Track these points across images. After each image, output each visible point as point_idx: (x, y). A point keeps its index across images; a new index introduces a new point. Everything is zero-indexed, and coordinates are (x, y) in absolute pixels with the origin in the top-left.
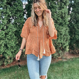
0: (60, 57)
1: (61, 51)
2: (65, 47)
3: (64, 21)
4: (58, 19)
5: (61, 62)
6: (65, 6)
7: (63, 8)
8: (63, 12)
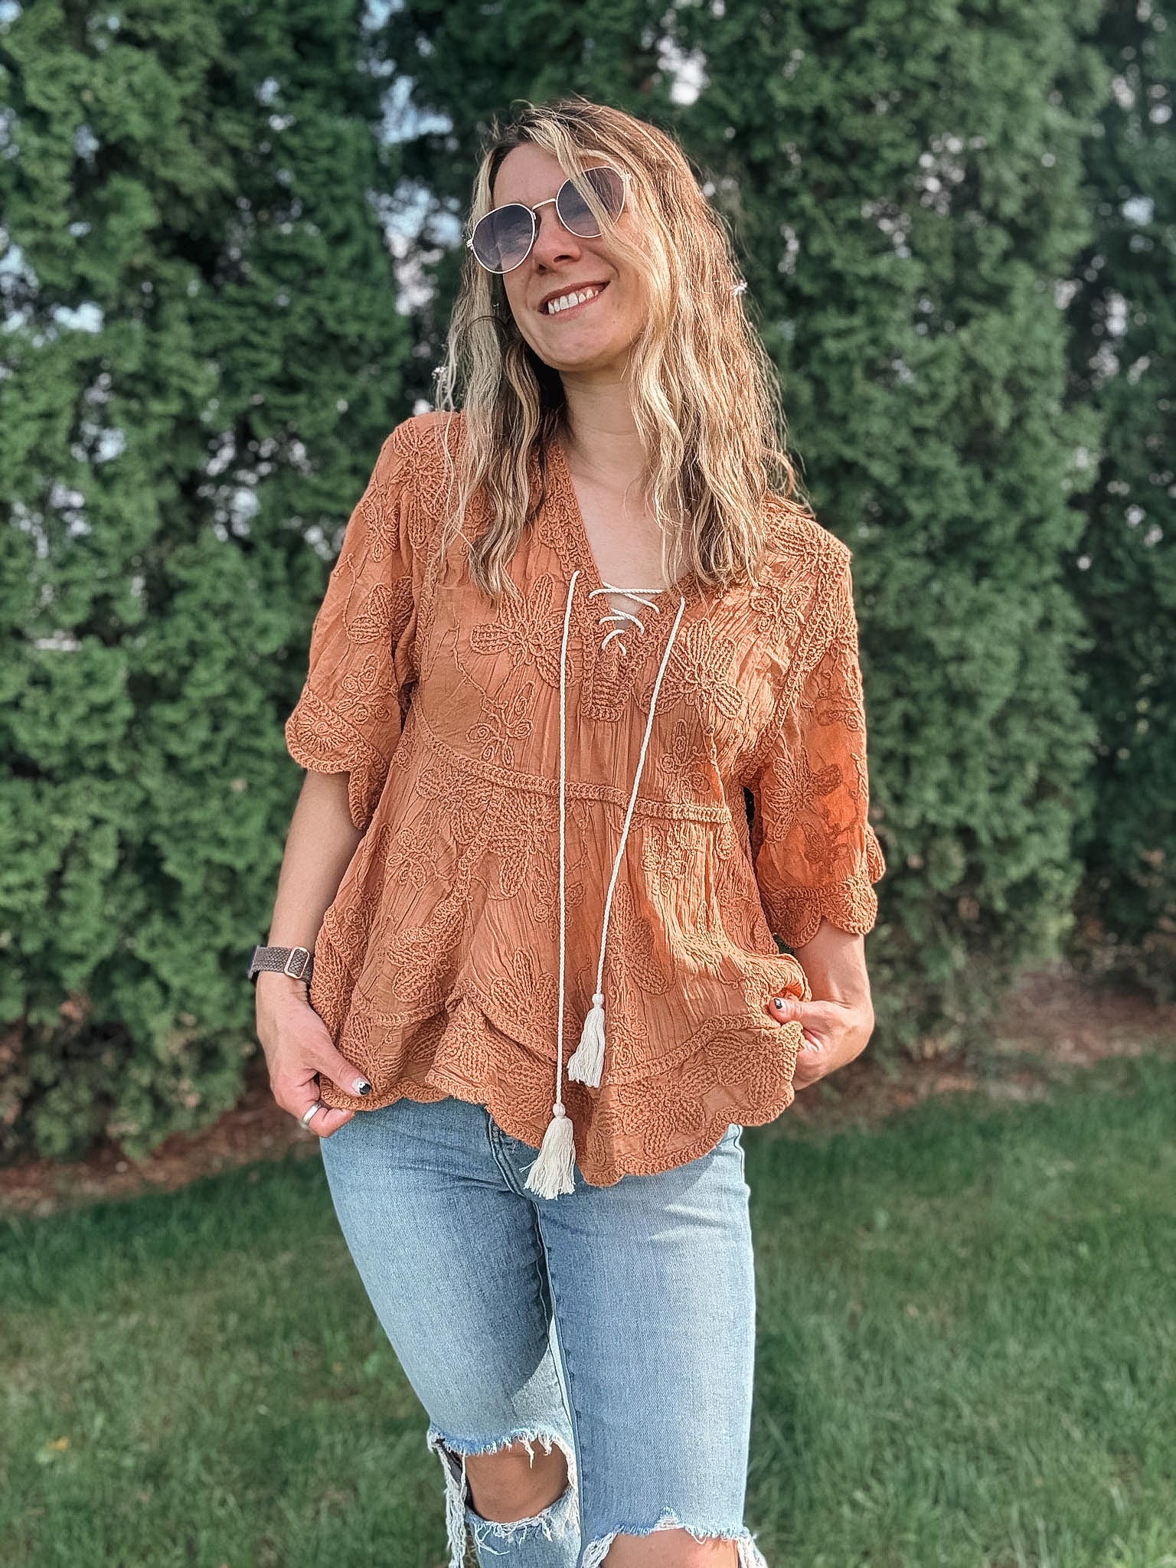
0: (948, 1041)
1: (959, 957)
2: (1029, 890)
3: (1013, 497)
4: (907, 473)
5: (963, 1109)
6: (1023, 276)
7: (997, 297)
8: (998, 361)
